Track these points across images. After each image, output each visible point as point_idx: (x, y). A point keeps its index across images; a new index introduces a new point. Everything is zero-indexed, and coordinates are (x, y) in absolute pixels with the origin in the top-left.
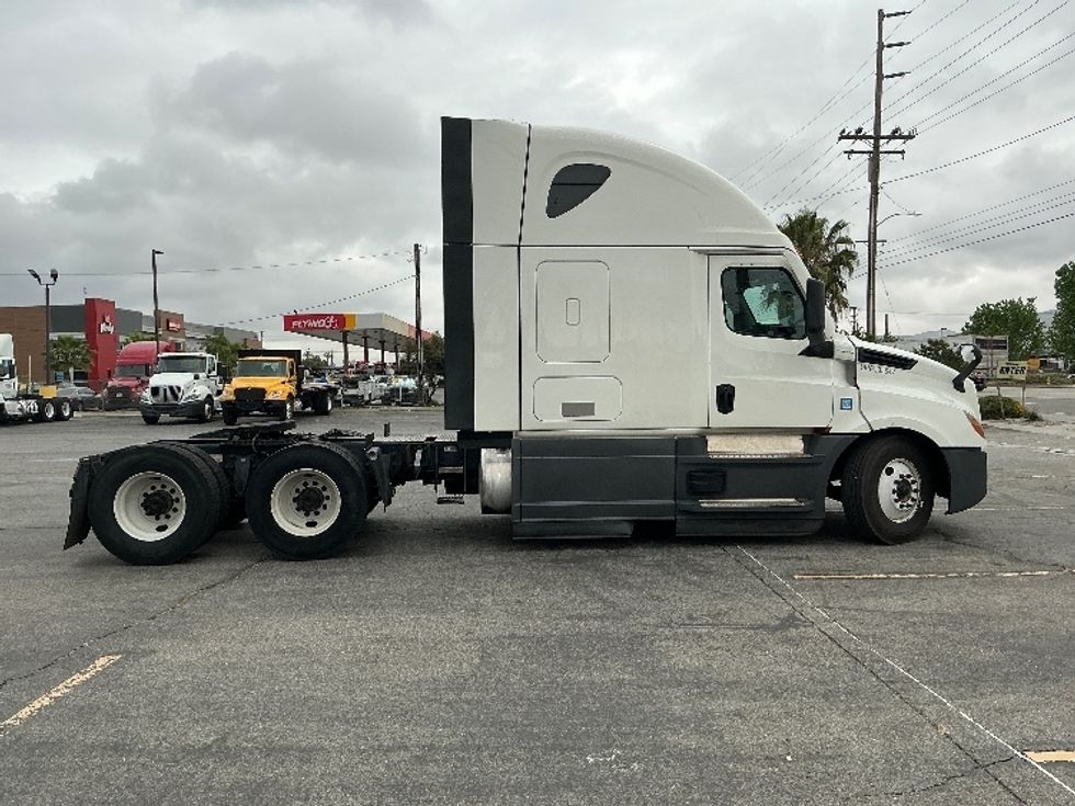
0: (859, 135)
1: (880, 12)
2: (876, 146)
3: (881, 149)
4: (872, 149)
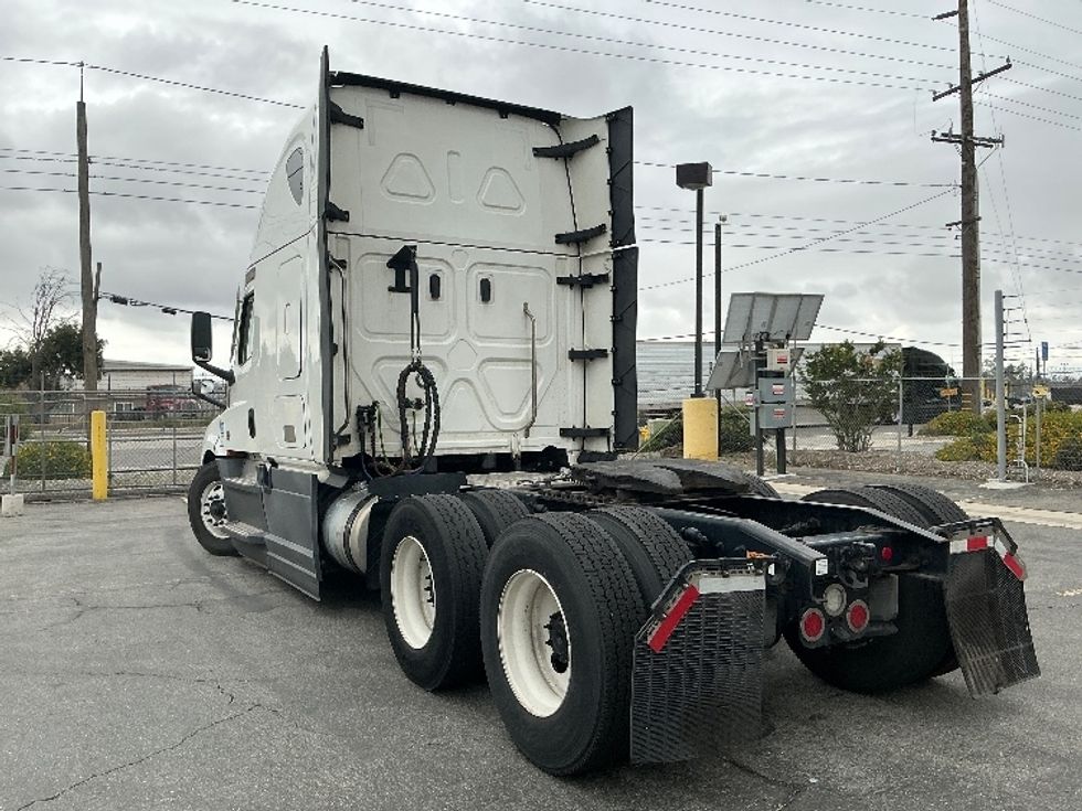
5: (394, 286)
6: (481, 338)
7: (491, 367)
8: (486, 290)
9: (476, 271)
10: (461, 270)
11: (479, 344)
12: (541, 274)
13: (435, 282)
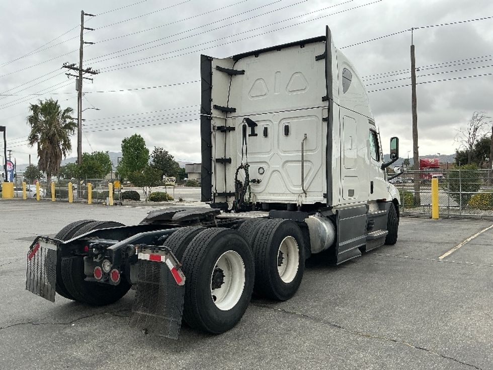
0: (71, 67)
1: (83, 12)
2: (81, 75)
3: (83, 76)
4: (78, 75)
5: (250, 133)
6: (285, 152)
7: (289, 164)
8: (287, 130)
9: (283, 122)
10: (276, 123)
11: (283, 155)
12: (314, 118)
13: (266, 130)
